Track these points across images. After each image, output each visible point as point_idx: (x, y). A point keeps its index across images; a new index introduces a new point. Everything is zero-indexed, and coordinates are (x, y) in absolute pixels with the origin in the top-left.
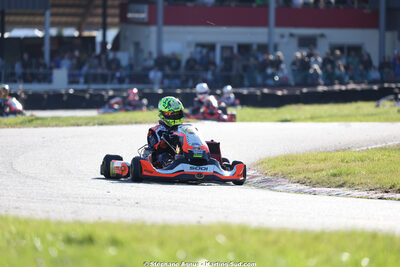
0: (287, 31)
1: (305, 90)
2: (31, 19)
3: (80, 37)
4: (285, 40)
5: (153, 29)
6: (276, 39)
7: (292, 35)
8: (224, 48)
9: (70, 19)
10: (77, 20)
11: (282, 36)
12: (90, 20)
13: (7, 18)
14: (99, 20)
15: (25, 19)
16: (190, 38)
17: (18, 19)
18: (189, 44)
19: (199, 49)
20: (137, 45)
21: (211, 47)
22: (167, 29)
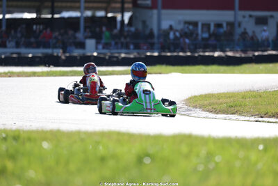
0: (247, 13)
1: (256, 54)
2: (73, 4)
3: (106, 17)
4: (246, 19)
5: (155, 12)
6: (240, 18)
7: (250, 16)
8: (203, 25)
9: (100, 5)
10: (104, 5)
11: (244, 17)
12: (113, 5)
13: (56, 4)
14: (118, 5)
15: (69, 4)
16: (180, 18)
17: (64, 4)
18: (180, 22)
19: (186, 25)
20: (144, 22)
21: (195, 24)
22: (164, 12)
